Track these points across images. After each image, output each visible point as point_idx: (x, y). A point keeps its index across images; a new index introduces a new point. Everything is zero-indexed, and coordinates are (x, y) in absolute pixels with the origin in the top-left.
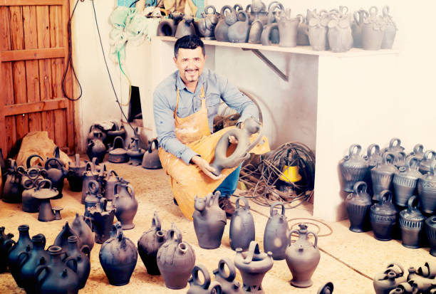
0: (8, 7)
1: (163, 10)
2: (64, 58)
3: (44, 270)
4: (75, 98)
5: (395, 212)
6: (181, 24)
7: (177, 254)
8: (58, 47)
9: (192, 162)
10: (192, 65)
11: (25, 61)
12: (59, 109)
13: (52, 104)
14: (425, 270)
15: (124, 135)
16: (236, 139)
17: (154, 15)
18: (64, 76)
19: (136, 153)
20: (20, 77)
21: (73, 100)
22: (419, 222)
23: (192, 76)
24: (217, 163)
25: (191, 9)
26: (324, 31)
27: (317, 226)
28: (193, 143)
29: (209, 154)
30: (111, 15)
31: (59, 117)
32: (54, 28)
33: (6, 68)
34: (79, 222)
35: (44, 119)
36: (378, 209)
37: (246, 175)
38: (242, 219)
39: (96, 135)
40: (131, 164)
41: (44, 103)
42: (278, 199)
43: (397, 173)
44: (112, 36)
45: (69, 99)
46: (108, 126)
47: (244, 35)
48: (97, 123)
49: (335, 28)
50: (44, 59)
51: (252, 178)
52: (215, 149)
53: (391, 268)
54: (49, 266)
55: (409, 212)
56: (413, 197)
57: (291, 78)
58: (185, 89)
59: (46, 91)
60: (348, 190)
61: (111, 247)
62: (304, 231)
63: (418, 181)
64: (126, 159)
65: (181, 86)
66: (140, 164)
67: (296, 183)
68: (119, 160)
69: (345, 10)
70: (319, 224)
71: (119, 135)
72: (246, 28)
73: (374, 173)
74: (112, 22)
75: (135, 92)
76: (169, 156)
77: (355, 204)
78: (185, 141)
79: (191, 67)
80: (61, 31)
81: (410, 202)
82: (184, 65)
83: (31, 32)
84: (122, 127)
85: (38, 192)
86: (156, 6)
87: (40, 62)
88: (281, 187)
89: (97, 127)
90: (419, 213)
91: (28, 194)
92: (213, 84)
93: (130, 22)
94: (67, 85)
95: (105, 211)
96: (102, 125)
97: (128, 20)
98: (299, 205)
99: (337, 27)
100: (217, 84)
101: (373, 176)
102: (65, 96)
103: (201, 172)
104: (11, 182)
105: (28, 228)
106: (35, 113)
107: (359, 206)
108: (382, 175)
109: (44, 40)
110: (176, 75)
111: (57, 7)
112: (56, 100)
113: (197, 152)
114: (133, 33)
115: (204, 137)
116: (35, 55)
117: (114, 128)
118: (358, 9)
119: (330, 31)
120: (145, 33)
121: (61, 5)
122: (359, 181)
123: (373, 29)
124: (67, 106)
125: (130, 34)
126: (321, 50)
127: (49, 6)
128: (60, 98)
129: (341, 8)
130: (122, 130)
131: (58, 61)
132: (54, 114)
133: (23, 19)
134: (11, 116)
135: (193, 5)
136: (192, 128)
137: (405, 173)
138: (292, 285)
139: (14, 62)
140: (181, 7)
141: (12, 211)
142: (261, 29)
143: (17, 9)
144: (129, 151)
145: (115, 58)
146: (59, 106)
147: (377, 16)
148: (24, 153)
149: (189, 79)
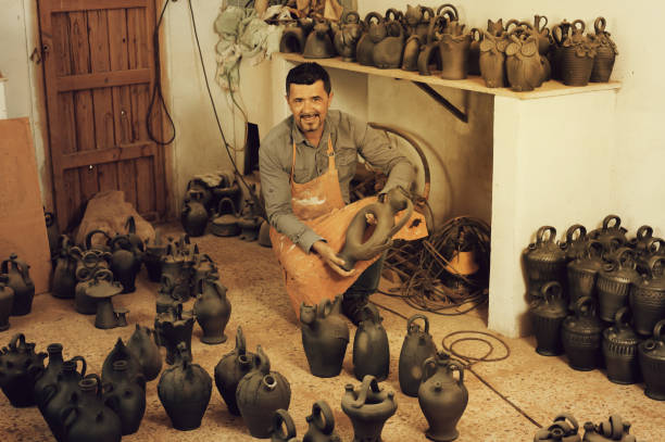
0: (67, 13)
1: (294, 10)
2: (149, 83)
3: (73, 412)
4: (166, 141)
5: (597, 329)
6: (312, 36)
7: (261, 391)
8: (140, 68)
9: (313, 250)
10: (309, 107)
11: (92, 90)
12: (143, 157)
13: (131, 150)
14: (607, 427)
15: (237, 195)
16: (376, 217)
17: (282, 18)
18: (150, 109)
19: (251, 222)
20: (85, 113)
21: (163, 144)
22: (630, 346)
23: (310, 124)
24: (348, 252)
25: (335, 9)
26: (500, 59)
27: (489, 344)
28: (318, 219)
29: (339, 238)
30: (218, 18)
31: (143, 169)
32: (135, 41)
33: (64, 100)
34: (141, 337)
35: (120, 172)
36: (573, 324)
37: (402, 260)
38: (369, 337)
39: (194, 196)
40: (243, 239)
41: (121, 149)
42: (444, 300)
43: (602, 273)
44: (219, 49)
45: (158, 143)
46: (214, 182)
47: (397, 57)
48: (198, 176)
49: (514, 55)
50: (120, 87)
51: (410, 265)
52: (346, 233)
53: (560, 423)
54: (80, 406)
55: (617, 332)
56: (624, 310)
57: (471, 117)
58: (304, 142)
59: (123, 131)
60: (535, 293)
61: (173, 379)
62: (445, 362)
63: (630, 285)
64: (236, 231)
65: (299, 137)
66: (256, 239)
67: (469, 276)
68: (226, 232)
69: (543, 22)
70: (494, 342)
71: (228, 196)
72: (400, 47)
73: (572, 270)
74: (219, 30)
75: (252, 130)
76: (282, 238)
77: (542, 315)
78: (306, 217)
79: (307, 111)
80: (144, 45)
81: (619, 315)
82: (299, 108)
83: (100, 48)
84: (236, 182)
85: (94, 288)
86: (285, 5)
87: (115, 90)
88: (449, 282)
89: (199, 182)
90: (631, 334)
91: (82, 289)
92: (346, 133)
93: (244, 31)
94: (154, 122)
95: (181, 319)
96: (206, 180)
97: (241, 28)
98: (471, 309)
99: (518, 54)
100: (352, 135)
101: (570, 275)
102: (151, 137)
103: (326, 265)
104: (62, 270)
105: (61, 348)
106: (108, 163)
107: (548, 319)
108: (583, 274)
109: (119, 57)
110: (291, 121)
111: (137, 11)
112: (137, 144)
113: (321, 235)
114: (249, 47)
115: (335, 210)
116: (106, 80)
117: (223, 183)
118: (560, 22)
119: (510, 60)
120: (264, 46)
121: (144, 8)
122: (551, 280)
123: (576, 55)
124: (154, 152)
125: (243, 47)
126: (497, 87)
127: (126, 9)
128: (144, 141)
129: (537, 19)
130: (236, 187)
131: (141, 88)
132: (135, 165)
133: (89, 30)
134: (73, 169)
135: (337, 4)
136: (316, 198)
137: (613, 273)
138: (428, 437)
139: (75, 93)
140: (320, 7)
141: (62, 312)
142: (418, 51)
143: (79, 17)
144: (241, 220)
145: (224, 81)
146: (142, 153)
147: (584, 35)
148: (89, 223)
149: (306, 127)
